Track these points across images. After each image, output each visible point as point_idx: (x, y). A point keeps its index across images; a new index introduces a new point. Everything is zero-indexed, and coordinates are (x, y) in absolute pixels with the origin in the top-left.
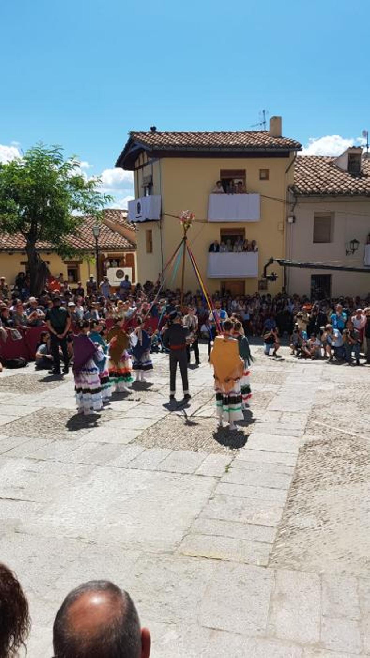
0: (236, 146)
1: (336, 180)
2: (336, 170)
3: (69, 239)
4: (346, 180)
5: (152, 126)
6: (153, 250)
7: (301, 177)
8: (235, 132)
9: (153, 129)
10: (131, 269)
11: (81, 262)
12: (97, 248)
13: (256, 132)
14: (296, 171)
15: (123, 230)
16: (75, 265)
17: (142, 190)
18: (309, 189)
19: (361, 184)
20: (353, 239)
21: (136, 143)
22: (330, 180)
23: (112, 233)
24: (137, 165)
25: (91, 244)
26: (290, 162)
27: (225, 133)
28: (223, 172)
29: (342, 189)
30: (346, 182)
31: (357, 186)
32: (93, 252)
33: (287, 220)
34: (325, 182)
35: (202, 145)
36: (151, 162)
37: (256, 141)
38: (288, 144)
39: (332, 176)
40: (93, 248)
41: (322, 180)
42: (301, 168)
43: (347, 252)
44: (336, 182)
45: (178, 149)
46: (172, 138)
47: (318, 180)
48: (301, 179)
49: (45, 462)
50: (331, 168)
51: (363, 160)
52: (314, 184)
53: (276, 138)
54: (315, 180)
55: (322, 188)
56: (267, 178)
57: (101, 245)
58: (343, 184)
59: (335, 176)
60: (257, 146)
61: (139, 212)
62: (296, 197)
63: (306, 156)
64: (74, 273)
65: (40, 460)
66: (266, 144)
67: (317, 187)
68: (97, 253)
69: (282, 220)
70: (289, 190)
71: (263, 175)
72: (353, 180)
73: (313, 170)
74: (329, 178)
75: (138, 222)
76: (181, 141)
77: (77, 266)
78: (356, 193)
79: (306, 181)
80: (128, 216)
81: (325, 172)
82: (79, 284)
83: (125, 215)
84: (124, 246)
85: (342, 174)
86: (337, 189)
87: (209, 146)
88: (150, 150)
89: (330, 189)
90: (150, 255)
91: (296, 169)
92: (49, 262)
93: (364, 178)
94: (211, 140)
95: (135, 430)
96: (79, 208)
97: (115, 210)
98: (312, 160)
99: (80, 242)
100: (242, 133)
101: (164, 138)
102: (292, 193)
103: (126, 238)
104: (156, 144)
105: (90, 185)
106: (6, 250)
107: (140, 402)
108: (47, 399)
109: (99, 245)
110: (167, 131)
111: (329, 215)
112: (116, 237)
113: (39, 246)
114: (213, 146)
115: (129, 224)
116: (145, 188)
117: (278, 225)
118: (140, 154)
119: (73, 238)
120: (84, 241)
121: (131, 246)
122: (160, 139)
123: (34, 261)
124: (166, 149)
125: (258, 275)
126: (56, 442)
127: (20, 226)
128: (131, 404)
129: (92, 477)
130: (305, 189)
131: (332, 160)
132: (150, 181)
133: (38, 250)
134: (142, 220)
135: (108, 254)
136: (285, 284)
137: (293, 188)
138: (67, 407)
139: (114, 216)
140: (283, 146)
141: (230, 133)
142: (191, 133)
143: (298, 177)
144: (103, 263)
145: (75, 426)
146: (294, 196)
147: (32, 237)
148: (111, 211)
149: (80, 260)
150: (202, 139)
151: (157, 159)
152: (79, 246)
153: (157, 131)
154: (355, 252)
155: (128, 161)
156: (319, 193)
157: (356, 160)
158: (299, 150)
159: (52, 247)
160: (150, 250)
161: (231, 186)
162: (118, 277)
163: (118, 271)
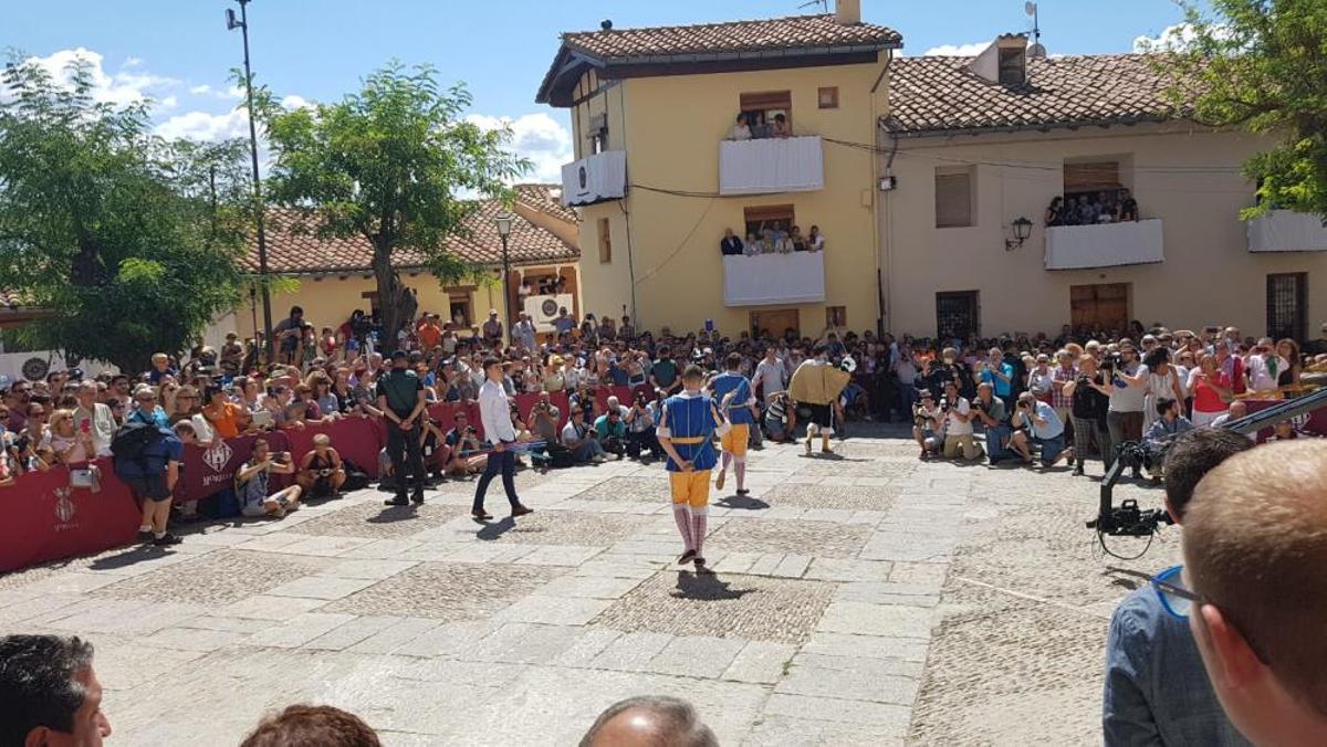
0: (771, 46)
1: (976, 101)
2: (973, 82)
3: (452, 244)
4: (995, 100)
5: (604, 20)
6: (613, 257)
7: (903, 99)
8: (767, 19)
9: (607, 25)
10: (570, 296)
11: (475, 288)
12: (506, 260)
13: (809, 18)
14: (893, 87)
15: (556, 224)
16: (463, 295)
17: (587, 143)
18: (921, 122)
19: (1027, 107)
20: (1018, 218)
21: (574, 54)
22: (963, 102)
23: (532, 230)
24: (577, 96)
25: (494, 253)
26: (881, 70)
27: (745, 24)
28: (745, 99)
29: (989, 118)
30: (996, 104)
31: (1019, 112)
32: (497, 267)
33: (879, 185)
34: (954, 106)
35: (704, 50)
36: (604, 90)
37: (809, 34)
38: (874, 37)
39: (967, 94)
40: (498, 259)
41: (947, 102)
42: (903, 81)
43: (1008, 244)
44: (975, 105)
45: (655, 59)
46: (643, 39)
47: (939, 103)
48: (903, 104)
49: (429, 661)
50: (964, 79)
51: (1029, 60)
52: (931, 111)
53: (847, 26)
54: (933, 104)
55: (947, 119)
56: (834, 105)
57: (512, 254)
58: (991, 109)
59: (974, 93)
60: (813, 44)
61: (583, 186)
62: (896, 139)
63: (912, 59)
64: (461, 308)
66: (830, 39)
67: (937, 116)
68: (506, 269)
69: (869, 187)
70: (879, 126)
71: (827, 99)
72: (1011, 99)
73: (928, 84)
74: (961, 98)
75: (583, 204)
76: (661, 44)
77: (468, 297)
78: (1019, 124)
79: (915, 106)
80: (562, 195)
81: (952, 86)
82: (473, 330)
83: (556, 193)
84: (556, 253)
85: (986, 89)
86: (979, 118)
87: (717, 50)
88: (603, 65)
89: (963, 119)
90: (607, 268)
91: (893, 83)
92: (415, 291)
93: (1033, 96)
94: (719, 39)
95: (599, 599)
96: (469, 183)
97: (536, 186)
98: (925, 65)
99: (473, 249)
100: (782, 21)
101: (629, 40)
102: (888, 130)
103: (559, 239)
104: (613, 54)
105: (490, 139)
106: (335, 270)
107: (603, 548)
108: (425, 547)
109: (508, 253)
110: (634, 28)
111: (965, 172)
112: (540, 236)
113: (397, 260)
114: (724, 50)
115: (564, 210)
116: (594, 138)
117: (862, 196)
118: (582, 74)
119: (460, 242)
120: (480, 246)
121: (570, 252)
122: (620, 43)
123: (389, 289)
124: (633, 61)
125: (826, 296)
126: (448, 625)
127: (360, 223)
128: (587, 551)
129: (522, 686)
130: (914, 121)
131: (966, 63)
132: (603, 125)
133: (396, 267)
134: (589, 201)
135: (525, 271)
136: (882, 312)
137: (888, 120)
138: (463, 561)
139: (534, 197)
140: (864, 40)
141: (757, 23)
142: (681, 28)
143: (897, 99)
144: (517, 289)
145: (482, 595)
146: (890, 137)
147: (384, 242)
148: (529, 187)
149: (474, 284)
150: (702, 38)
151: (615, 81)
152: (471, 256)
153: (613, 28)
154: (1025, 242)
155: (559, 89)
156: (943, 129)
157: (1016, 62)
158: (897, 47)
159: (420, 262)
160: (607, 258)
161: (760, 125)
162: (546, 313)
163: (545, 303)
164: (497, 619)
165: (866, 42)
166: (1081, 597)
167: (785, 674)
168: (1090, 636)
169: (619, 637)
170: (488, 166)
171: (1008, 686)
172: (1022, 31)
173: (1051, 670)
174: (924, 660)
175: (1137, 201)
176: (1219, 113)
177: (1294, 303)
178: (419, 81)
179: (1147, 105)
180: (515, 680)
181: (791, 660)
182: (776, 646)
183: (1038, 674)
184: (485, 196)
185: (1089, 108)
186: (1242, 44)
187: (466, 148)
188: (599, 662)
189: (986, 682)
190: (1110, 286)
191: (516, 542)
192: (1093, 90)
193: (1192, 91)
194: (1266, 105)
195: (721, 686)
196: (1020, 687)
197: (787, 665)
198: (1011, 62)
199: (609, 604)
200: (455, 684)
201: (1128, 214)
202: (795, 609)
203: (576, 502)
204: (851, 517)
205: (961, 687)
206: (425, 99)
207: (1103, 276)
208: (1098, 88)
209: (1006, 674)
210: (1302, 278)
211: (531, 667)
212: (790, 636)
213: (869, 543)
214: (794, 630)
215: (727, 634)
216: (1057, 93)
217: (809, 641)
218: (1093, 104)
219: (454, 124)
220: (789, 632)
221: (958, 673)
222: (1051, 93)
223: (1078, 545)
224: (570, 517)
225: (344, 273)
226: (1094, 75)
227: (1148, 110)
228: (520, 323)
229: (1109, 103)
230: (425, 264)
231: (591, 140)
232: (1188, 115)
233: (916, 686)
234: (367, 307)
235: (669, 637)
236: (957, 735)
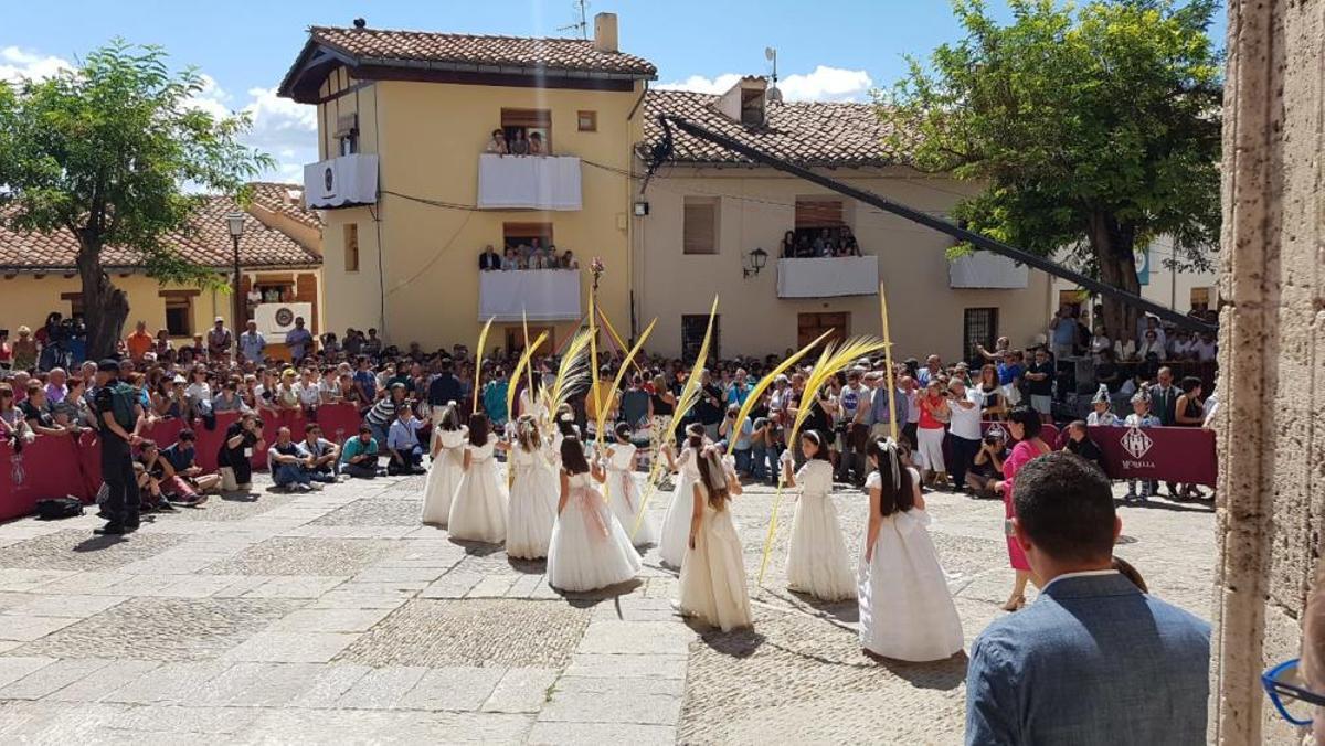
0: (532, 64)
2: (719, 119)
3: (172, 241)
5: (357, 18)
6: (360, 264)
7: (657, 129)
8: (528, 38)
9: (360, 24)
10: (310, 305)
11: (197, 293)
12: (237, 264)
13: (569, 42)
14: (646, 117)
15: (291, 225)
16: (182, 299)
17: (334, 144)
20: (756, 249)
21: (322, 49)
23: (267, 232)
24: (324, 93)
25: (221, 255)
26: (637, 100)
27: (506, 39)
28: (506, 114)
29: (732, 154)
32: (224, 270)
33: (633, 210)
35: (464, 60)
36: (356, 89)
37: (569, 57)
38: (631, 66)
40: (224, 262)
42: (656, 112)
43: (746, 273)
45: (412, 63)
46: (399, 42)
48: (657, 133)
49: (146, 709)
50: (711, 115)
51: (767, 103)
52: (680, 143)
53: (606, 53)
55: (696, 152)
56: (593, 129)
57: (243, 257)
59: (719, 129)
60: (573, 67)
61: (329, 189)
63: (664, 92)
64: (178, 315)
65: (135, 705)
66: (590, 64)
67: (687, 148)
68: (236, 273)
69: (624, 211)
70: (634, 152)
71: (586, 122)
72: (751, 138)
75: (328, 207)
76: (419, 49)
77: (187, 302)
80: (303, 197)
81: (700, 121)
82: (193, 339)
83: (296, 194)
84: (294, 258)
85: (730, 126)
86: (724, 154)
87: (478, 62)
88: (356, 64)
89: (710, 153)
90: (353, 276)
91: (647, 114)
93: (769, 135)
94: (480, 51)
95: (344, 633)
96: (199, 177)
97: (272, 186)
98: (675, 98)
99: (195, 249)
100: (541, 41)
101: (385, 41)
102: (642, 157)
103: (297, 243)
104: (367, 53)
106: (30, 267)
107: (345, 578)
108: (135, 580)
109: (239, 256)
110: (389, 29)
111: (710, 202)
112: (275, 239)
113: (105, 258)
114: (484, 63)
115: (304, 212)
116: (342, 139)
117: (617, 219)
118: (331, 71)
119: (180, 241)
120: (205, 247)
121: (311, 258)
122: (374, 43)
123: (96, 291)
124: (387, 62)
125: (582, 315)
126: (168, 667)
127: (65, 215)
128: (329, 581)
129: (258, 731)
131: (713, 100)
132: (353, 126)
133: (104, 266)
134: (335, 205)
135: (257, 276)
136: (633, 332)
137: (642, 148)
139: (269, 196)
140: (622, 69)
141: (518, 40)
142: (440, 35)
143: (650, 129)
144: (246, 296)
145: (206, 633)
147: (92, 237)
148: (264, 186)
149: (197, 288)
150: (462, 47)
151: (368, 81)
152: (192, 258)
153: (366, 27)
154: (761, 270)
155: (304, 83)
156: (692, 161)
157: (755, 103)
158: (652, 79)
159: (133, 261)
160: (354, 265)
161: (519, 141)
162: (279, 323)
163: (279, 312)
164: (226, 658)
165: (623, 71)
167: (548, 700)
169: (368, 673)
170: (221, 159)
171: (765, 699)
172: (763, 75)
174: (684, 677)
175: (857, 239)
176: (933, 161)
177: (986, 335)
178: (145, 63)
179: (869, 151)
180: (250, 725)
181: (554, 686)
182: (538, 671)
184: (216, 192)
185: (819, 151)
186: (954, 99)
187: (196, 138)
188: (345, 701)
189: (744, 696)
190: (833, 315)
191: (244, 574)
192: (823, 134)
193: (913, 143)
194: (971, 157)
195: (482, 719)
197: (550, 691)
198: (753, 99)
199: (354, 638)
200: (178, 733)
201: (849, 250)
202: (555, 631)
203: (313, 528)
205: (721, 703)
206: (151, 80)
207: (826, 305)
208: (827, 133)
209: (763, 687)
210: (993, 312)
211: (267, 710)
212: (552, 660)
214: (555, 654)
216: (793, 135)
217: (571, 663)
218: (823, 147)
220: (550, 656)
221: (717, 690)
222: (786, 134)
224: (306, 544)
225: (39, 271)
226: (824, 120)
227: (870, 155)
228: (246, 333)
229: (836, 147)
230: (139, 265)
231: (338, 141)
232: (906, 161)
233: (679, 704)
234: (66, 310)
235: (422, 670)
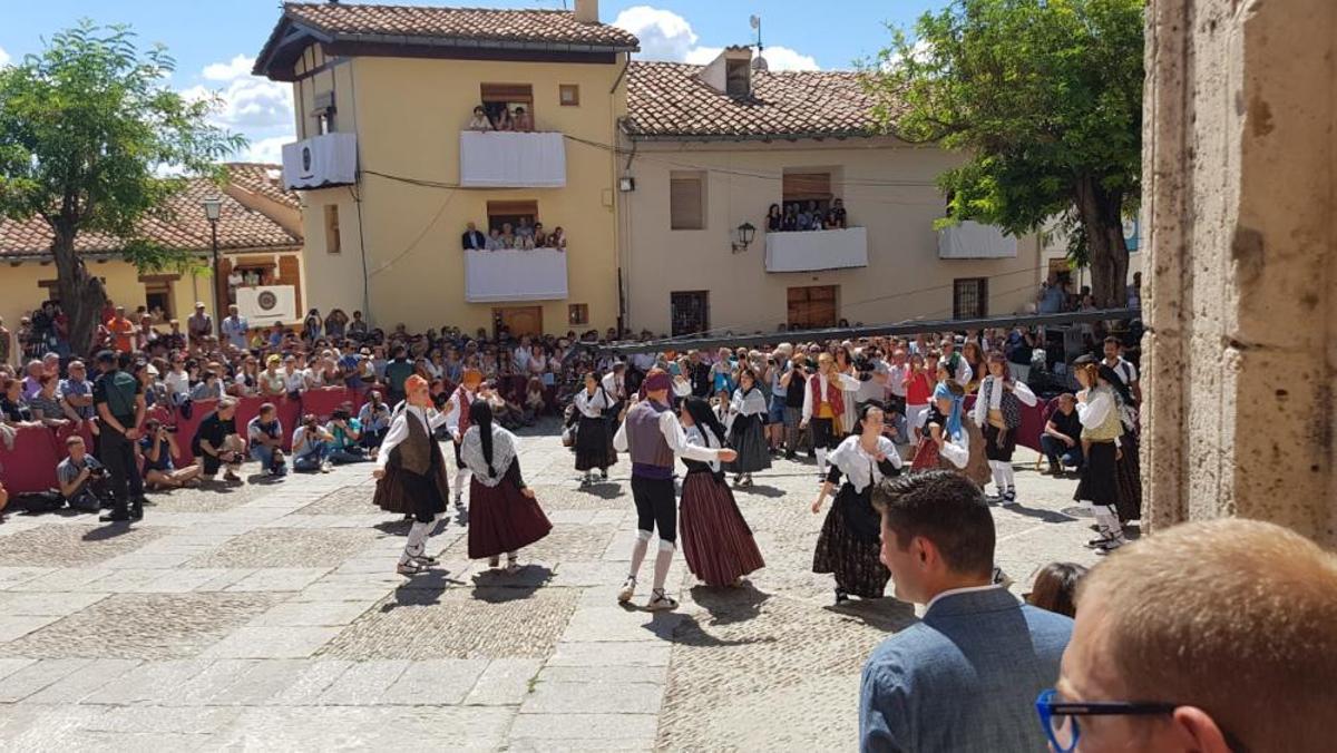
0: (511, 37)
1: (706, 109)
3: (149, 227)
4: (724, 109)
6: (342, 246)
7: (640, 102)
8: (506, 9)
10: (292, 287)
11: (177, 278)
12: (215, 247)
13: (548, 13)
14: (630, 90)
15: (274, 208)
16: (162, 284)
17: (311, 123)
18: (657, 126)
19: (752, 118)
20: (743, 223)
21: (296, 25)
22: (694, 109)
23: (247, 214)
24: (299, 70)
25: (200, 238)
26: (620, 72)
27: (484, 12)
28: (486, 89)
29: (718, 126)
30: (724, 114)
31: (744, 122)
32: (204, 253)
33: (619, 185)
34: (686, 113)
35: (441, 34)
36: (331, 66)
37: (550, 29)
38: (613, 38)
39: (699, 102)
40: (204, 245)
41: (680, 109)
42: (640, 85)
43: (734, 247)
44: (705, 113)
45: (388, 38)
46: (374, 16)
47: (673, 109)
48: (640, 107)
49: (126, 710)
50: (695, 86)
51: (753, 72)
52: (665, 116)
53: (587, 24)
54: (667, 109)
55: (680, 125)
56: (575, 103)
57: (222, 240)
58: (719, 118)
59: (704, 101)
60: (553, 39)
61: (307, 169)
62: (634, 141)
63: (647, 63)
64: (159, 301)
65: (114, 706)
66: (570, 36)
67: (672, 122)
68: (215, 256)
69: (609, 186)
70: (619, 127)
71: (568, 96)
72: (737, 110)
73: (662, 89)
74: (693, 106)
75: (307, 188)
76: (395, 23)
77: (168, 287)
78: (745, 135)
79: (651, 110)
80: (282, 177)
81: (685, 93)
82: (172, 325)
83: (275, 174)
84: (275, 240)
85: (715, 98)
86: (709, 126)
87: (455, 35)
88: (329, 39)
89: (696, 126)
90: (334, 258)
91: (630, 86)
92: (103, 280)
93: (756, 107)
94: (458, 24)
95: (326, 626)
96: (171, 159)
97: (251, 166)
98: (659, 70)
99: (174, 233)
100: (520, 13)
101: (359, 16)
102: (626, 132)
103: (279, 224)
104: (341, 29)
105: (197, 111)
106: (5, 255)
107: (330, 569)
108: (117, 576)
109: (218, 238)
111: (697, 177)
112: (255, 221)
113: (81, 244)
114: (461, 37)
115: (284, 192)
116: (319, 117)
117: (603, 195)
118: (306, 47)
119: (158, 225)
120: (184, 230)
121: (292, 239)
122: (348, 18)
123: (72, 279)
124: (362, 37)
125: (570, 294)
126: (148, 666)
127: (37, 202)
128: (313, 572)
129: (239, 730)
130: (651, 125)
131: (697, 71)
132: (330, 104)
133: (80, 252)
134: (314, 185)
135: (238, 259)
136: (622, 311)
137: (627, 122)
138: (164, 591)
139: (248, 177)
140: (603, 41)
141: (496, 12)
142: (416, 9)
143: (633, 102)
144: (227, 279)
145: (187, 630)
146: (630, 140)
147: (66, 224)
148: (242, 166)
149: (177, 272)
150: (439, 21)
151: (343, 58)
152: (172, 242)
154: (749, 246)
155: (278, 61)
156: (677, 135)
157: (741, 72)
158: (634, 51)
159: (110, 247)
160: (335, 247)
162: (262, 307)
163: (261, 295)
164: (208, 655)
165: (604, 43)
166: (808, 588)
167: (531, 691)
168: (819, 628)
169: (350, 667)
170: (195, 142)
171: (747, 685)
172: (747, 44)
173: (785, 666)
174: (667, 663)
175: (847, 210)
176: (919, 131)
177: (976, 304)
178: (113, 44)
179: (856, 121)
180: (231, 723)
181: (537, 676)
182: (522, 662)
183: (774, 670)
184: (191, 174)
185: (806, 122)
186: (940, 68)
187: (168, 121)
188: (328, 697)
189: (727, 682)
190: (822, 288)
191: (227, 566)
193: (899, 112)
194: (957, 127)
195: (464, 713)
196: (758, 686)
197: (533, 682)
198: (738, 73)
199: (337, 631)
200: (157, 734)
201: (838, 223)
202: (540, 619)
203: (298, 517)
204: (594, 517)
205: (704, 690)
206: (120, 62)
207: (815, 279)
208: (814, 102)
209: (746, 672)
210: (983, 283)
212: (536, 649)
213: (612, 544)
214: (540, 643)
215: (469, 654)
216: (779, 106)
217: (554, 653)
218: (809, 118)
219: (154, 93)
220: (534, 645)
221: (700, 675)
222: (772, 105)
223: (801, 536)
224: (290, 534)
225: (15, 259)
226: (811, 89)
227: (857, 125)
228: (228, 319)
229: (823, 117)
230: (116, 250)
231: (315, 119)
232: (892, 131)
233: (660, 693)
234: (44, 298)
235: (406, 662)
236: (703, 741)
